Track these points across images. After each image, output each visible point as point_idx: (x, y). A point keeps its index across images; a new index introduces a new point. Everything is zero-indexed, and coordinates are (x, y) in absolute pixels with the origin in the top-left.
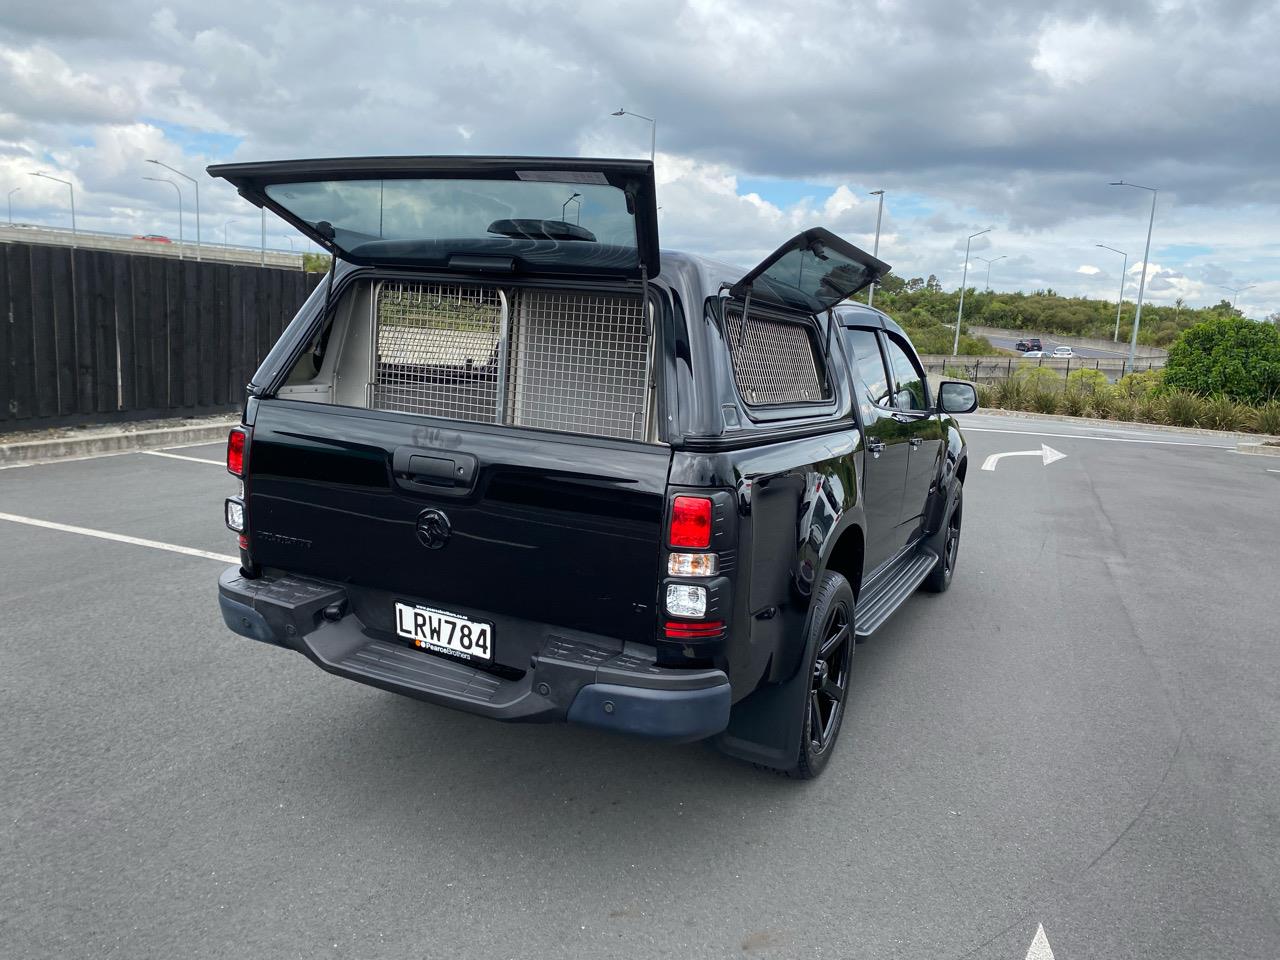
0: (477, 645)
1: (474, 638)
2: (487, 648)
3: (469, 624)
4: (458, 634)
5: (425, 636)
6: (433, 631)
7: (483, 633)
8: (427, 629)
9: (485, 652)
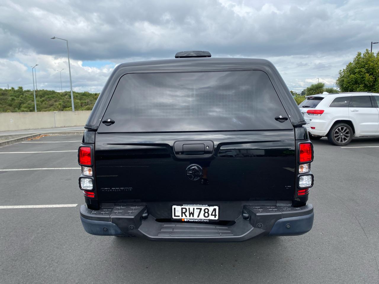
0: (212, 215)
1: (210, 213)
2: (216, 215)
3: (208, 207)
4: (202, 212)
5: (186, 216)
6: (190, 214)
7: (215, 210)
8: (187, 214)
9: (215, 217)
